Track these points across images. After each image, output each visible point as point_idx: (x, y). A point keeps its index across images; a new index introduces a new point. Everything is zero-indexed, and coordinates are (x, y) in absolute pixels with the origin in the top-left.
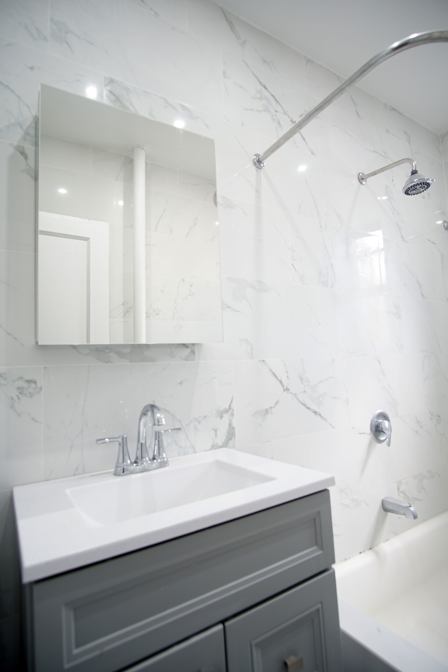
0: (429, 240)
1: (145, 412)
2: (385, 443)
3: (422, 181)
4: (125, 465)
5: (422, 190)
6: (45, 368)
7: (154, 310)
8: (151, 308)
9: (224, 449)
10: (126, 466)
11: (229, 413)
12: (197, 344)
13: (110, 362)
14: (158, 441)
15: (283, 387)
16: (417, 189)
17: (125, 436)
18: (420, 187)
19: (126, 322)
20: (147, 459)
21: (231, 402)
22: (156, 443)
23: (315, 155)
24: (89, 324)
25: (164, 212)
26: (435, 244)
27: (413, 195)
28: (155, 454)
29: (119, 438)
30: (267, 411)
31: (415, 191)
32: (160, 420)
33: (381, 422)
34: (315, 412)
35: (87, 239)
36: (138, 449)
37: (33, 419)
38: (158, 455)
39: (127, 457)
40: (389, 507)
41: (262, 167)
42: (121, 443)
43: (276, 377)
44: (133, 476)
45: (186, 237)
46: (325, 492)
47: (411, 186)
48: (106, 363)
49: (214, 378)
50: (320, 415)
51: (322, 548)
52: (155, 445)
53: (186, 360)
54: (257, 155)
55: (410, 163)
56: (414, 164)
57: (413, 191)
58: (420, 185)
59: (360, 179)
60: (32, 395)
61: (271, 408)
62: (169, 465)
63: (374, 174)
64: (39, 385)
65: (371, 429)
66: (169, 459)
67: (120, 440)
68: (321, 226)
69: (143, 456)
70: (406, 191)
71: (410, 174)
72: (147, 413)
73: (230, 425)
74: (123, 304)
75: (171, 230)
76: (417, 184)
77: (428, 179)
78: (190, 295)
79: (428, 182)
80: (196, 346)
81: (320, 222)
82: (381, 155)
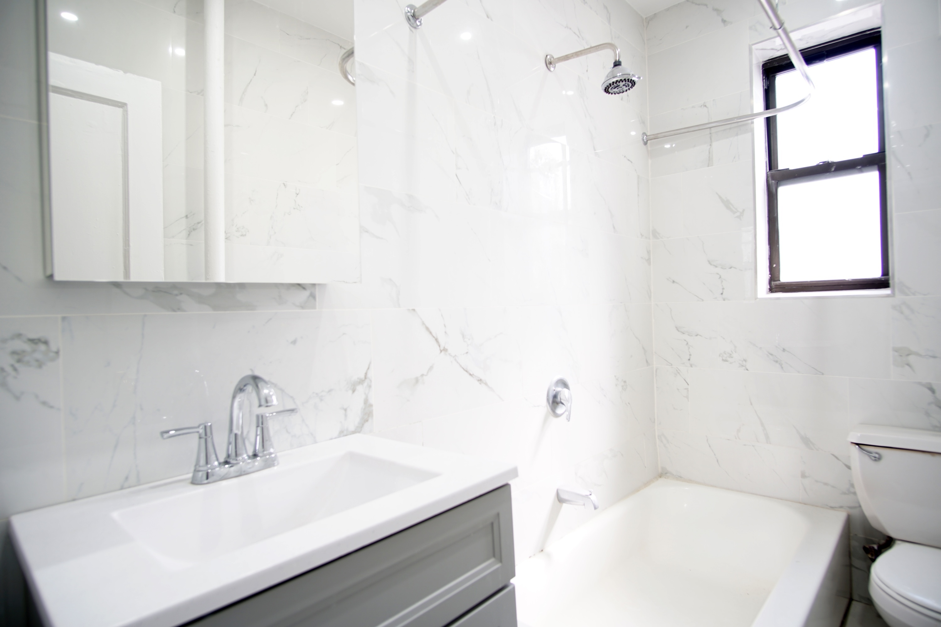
0: (625, 157)
1: (242, 387)
2: (564, 416)
3: (626, 77)
4: (209, 469)
5: (625, 88)
6: (64, 319)
7: (238, 228)
8: (233, 225)
9: (357, 435)
10: (212, 469)
11: (365, 384)
12: (319, 284)
13: (179, 309)
14: (261, 428)
15: (440, 346)
16: (620, 86)
17: (209, 424)
18: (624, 85)
19: (191, 245)
20: (245, 456)
21: (368, 368)
22: (259, 433)
23: (492, 20)
24: (129, 246)
25: (255, 75)
26: (631, 162)
27: (613, 95)
28: (257, 448)
29: (199, 427)
30: (417, 380)
31: (617, 89)
32: (269, 399)
33: (560, 392)
34: (480, 380)
35: (122, 105)
36: (230, 443)
37: (44, 403)
38: (261, 450)
39: (213, 457)
40: (563, 496)
41: (418, 26)
42: (203, 435)
43: (431, 333)
44: (224, 483)
45: (290, 119)
46: (505, 487)
47: (613, 82)
48: (174, 310)
49: (344, 334)
50: (486, 384)
51: (501, 561)
52: (257, 435)
53: (302, 307)
54: (411, 6)
55: (613, 50)
56: (617, 52)
57: (615, 88)
58: (624, 82)
59: (547, 63)
60: (40, 364)
61: (422, 375)
62: (278, 464)
63: (566, 58)
64: (54, 348)
65: (548, 400)
66: (278, 454)
67: (201, 431)
68: (495, 124)
69: (238, 453)
70: (606, 88)
71: (612, 66)
72: (245, 388)
73: (366, 401)
74: (187, 217)
75: (266, 105)
76: (621, 80)
77: (634, 76)
78: (294, 209)
79: (633, 79)
80: (317, 287)
81: (494, 117)
82: (575, 33)
